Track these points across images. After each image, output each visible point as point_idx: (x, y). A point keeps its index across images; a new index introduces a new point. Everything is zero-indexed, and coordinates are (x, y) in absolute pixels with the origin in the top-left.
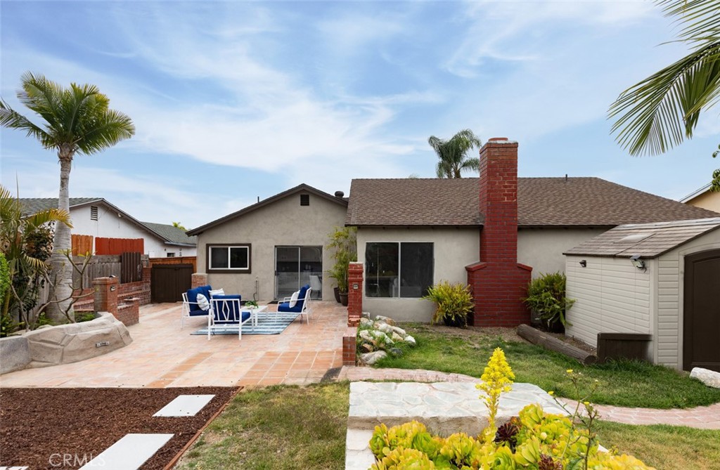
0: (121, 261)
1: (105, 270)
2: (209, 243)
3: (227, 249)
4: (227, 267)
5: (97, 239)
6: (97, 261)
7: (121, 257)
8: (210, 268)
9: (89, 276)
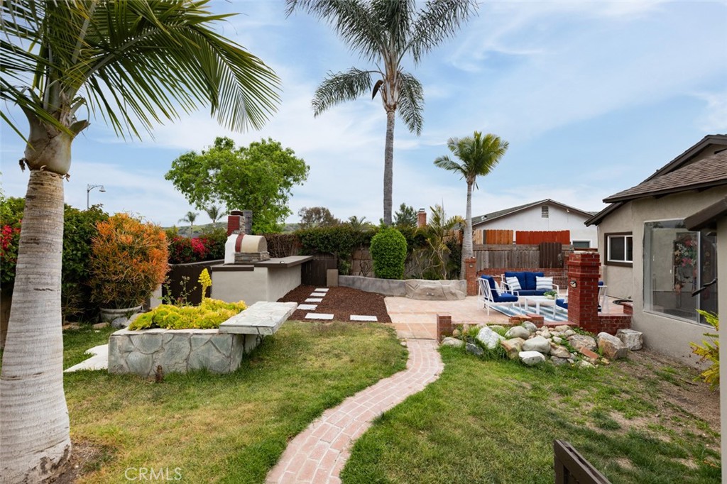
0: (539, 250)
1: (523, 256)
2: (607, 232)
3: (624, 238)
4: (624, 259)
5: (517, 232)
6: (515, 249)
7: (539, 246)
8: (608, 260)
9: (508, 259)
